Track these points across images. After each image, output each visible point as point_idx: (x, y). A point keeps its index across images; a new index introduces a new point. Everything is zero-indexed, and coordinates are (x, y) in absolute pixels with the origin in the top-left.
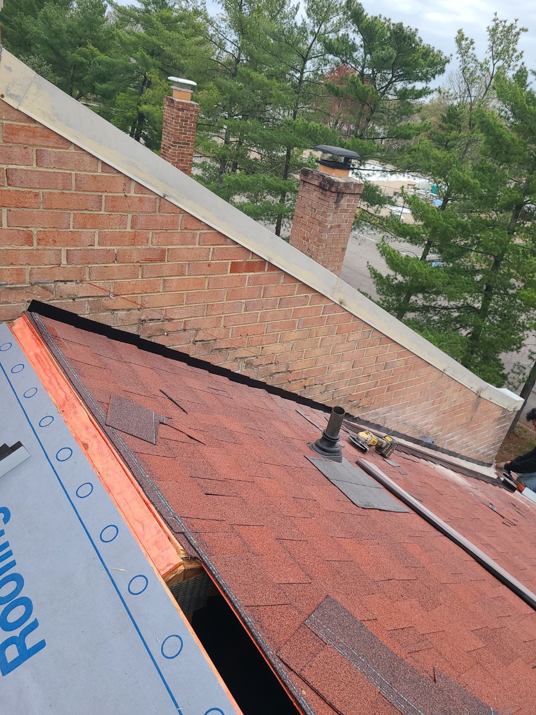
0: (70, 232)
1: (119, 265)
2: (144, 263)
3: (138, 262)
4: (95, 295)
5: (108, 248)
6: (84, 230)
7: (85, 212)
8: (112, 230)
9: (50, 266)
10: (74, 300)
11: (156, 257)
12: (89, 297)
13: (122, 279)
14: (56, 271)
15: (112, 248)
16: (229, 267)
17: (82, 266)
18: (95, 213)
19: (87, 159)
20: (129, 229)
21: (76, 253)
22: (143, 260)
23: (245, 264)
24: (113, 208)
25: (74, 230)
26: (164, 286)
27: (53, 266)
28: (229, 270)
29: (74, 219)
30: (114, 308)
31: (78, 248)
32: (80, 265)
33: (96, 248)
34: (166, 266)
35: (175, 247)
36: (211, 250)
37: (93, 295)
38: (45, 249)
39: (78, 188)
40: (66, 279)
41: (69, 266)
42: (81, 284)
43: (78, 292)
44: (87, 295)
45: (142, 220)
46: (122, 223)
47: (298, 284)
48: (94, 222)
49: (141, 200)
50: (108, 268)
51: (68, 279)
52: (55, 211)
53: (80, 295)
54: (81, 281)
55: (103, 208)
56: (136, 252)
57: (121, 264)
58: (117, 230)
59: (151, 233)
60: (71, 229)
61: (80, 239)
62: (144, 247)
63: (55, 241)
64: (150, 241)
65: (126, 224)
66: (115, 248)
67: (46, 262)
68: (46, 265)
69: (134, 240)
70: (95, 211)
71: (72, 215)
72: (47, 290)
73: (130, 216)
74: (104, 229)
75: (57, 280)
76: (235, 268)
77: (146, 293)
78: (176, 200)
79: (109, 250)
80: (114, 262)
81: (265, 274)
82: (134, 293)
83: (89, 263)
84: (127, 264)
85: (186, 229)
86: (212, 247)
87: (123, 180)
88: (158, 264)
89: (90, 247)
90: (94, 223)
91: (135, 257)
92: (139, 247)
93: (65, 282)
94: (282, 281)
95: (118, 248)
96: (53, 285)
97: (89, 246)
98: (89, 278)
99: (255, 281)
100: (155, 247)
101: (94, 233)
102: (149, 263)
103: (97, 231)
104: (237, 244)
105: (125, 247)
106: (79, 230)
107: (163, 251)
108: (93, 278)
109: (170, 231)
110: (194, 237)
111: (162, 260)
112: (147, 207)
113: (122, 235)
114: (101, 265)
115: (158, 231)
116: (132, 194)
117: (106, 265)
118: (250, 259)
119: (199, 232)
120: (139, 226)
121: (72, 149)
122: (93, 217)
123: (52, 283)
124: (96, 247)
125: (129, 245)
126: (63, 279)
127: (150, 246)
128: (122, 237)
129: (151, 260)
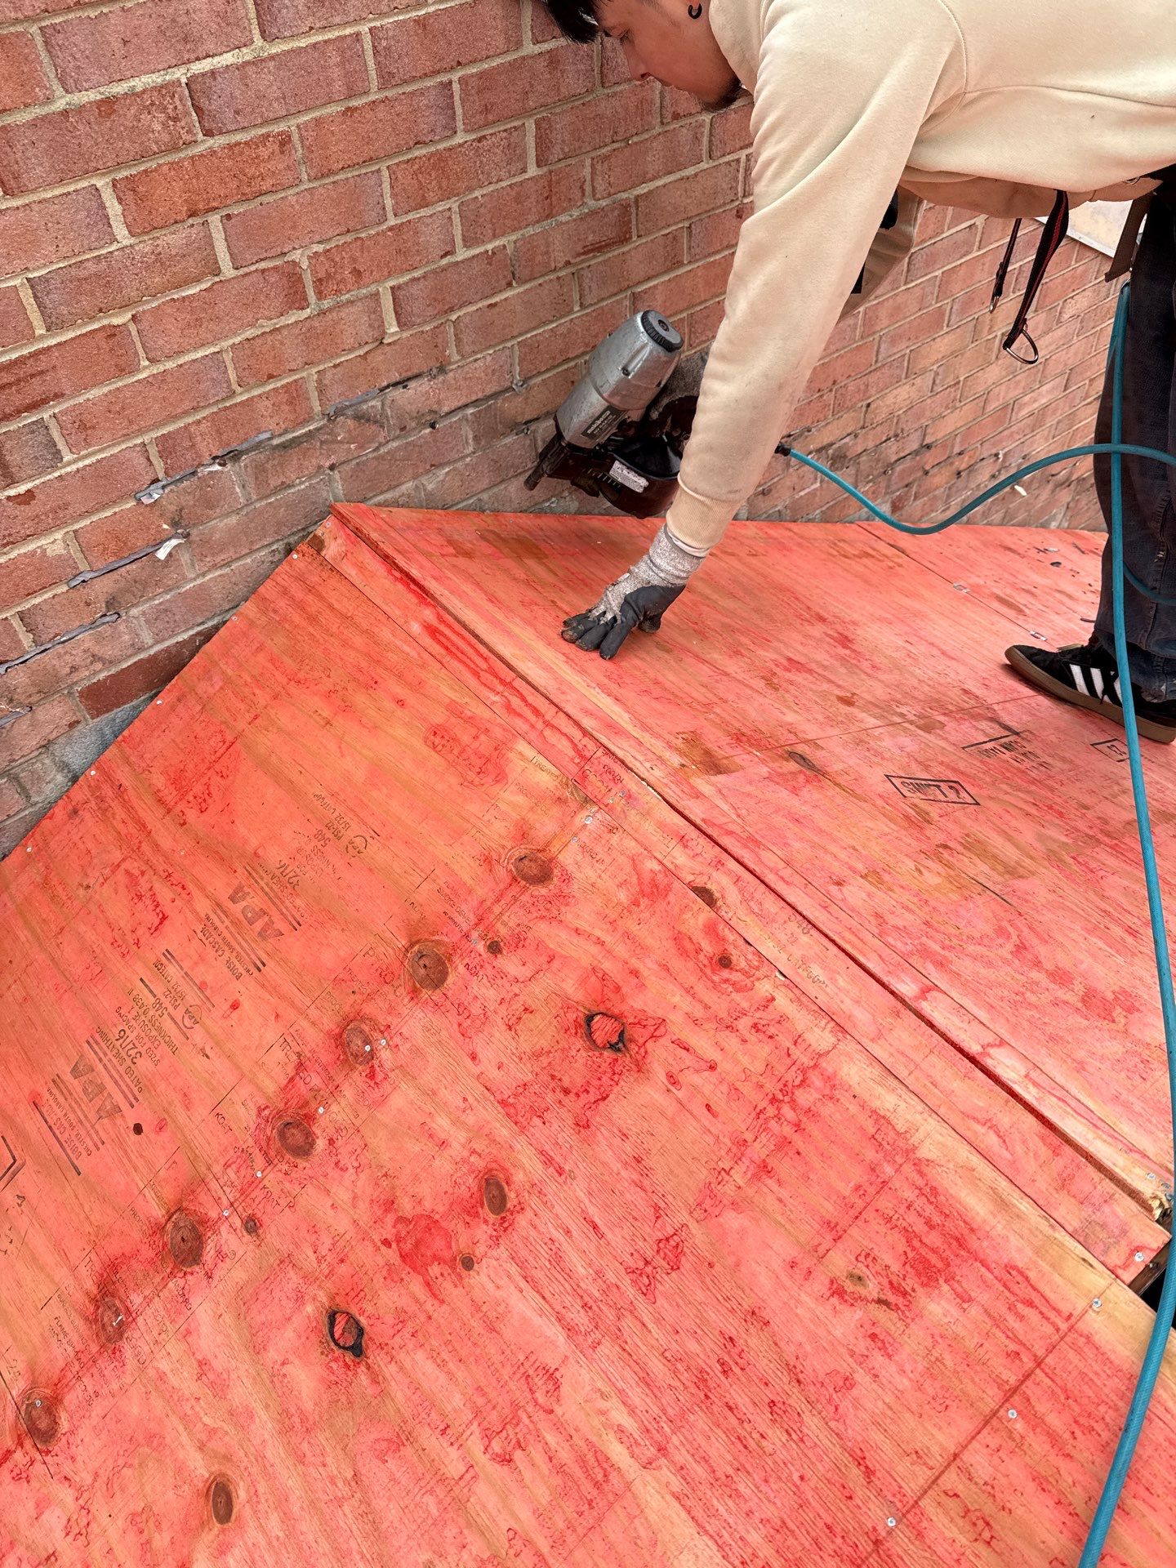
0: (391, 229)
1: (521, 290)
2: (582, 261)
3: (568, 263)
4: (480, 395)
5: (490, 247)
6: (423, 212)
7: (417, 153)
8: (491, 188)
9: (361, 352)
10: (433, 426)
11: (611, 233)
12: (466, 406)
13: (534, 328)
14: (378, 358)
15: (498, 243)
17: (435, 324)
18: (441, 146)
20: (533, 171)
21: (414, 290)
22: (579, 255)
24: (485, 115)
25: (399, 222)
27: (367, 348)
29: (392, 187)
30: (528, 417)
31: (417, 274)
32: (431, 321)
33: (460, 258)
34: (637, 253)
35: (652, 185)
36: (743, 165)
37: (474, 398)
38: (339, 306)
39: (386, 78)
40: (405, 375)
41: (405, 335)
42: (441, 378)
43: (439, 402)
44: (460, 404)
45: (562, 124)
46: (515, 154)
48: (444, 176)
49: (555, 60)
50: (497, 309)
51: (409, 374)
52: (341, 176)
53: (446, 409)
54: (442, 370)
55: (460, 125)
56: (559, 236)
57: (528, 286)
58: (504, 184)
59: (588, 162)
60: (392, 221)
61: (418, 244)
62: (576, 213)
63: (357, 273)
64: (588, 188)
65: (523, 157)
66: (508, 242)
67: (350, 343)
68: (351, 350)
69: (550, 198)
70: (440, 141)
71: (385, 174)
72: (368, 420)
73: (530, 125)
74: (471, 189)
75: (385, 384)
79: (494, 253)
80: (509, 285)
82: (568, 360)
84: (541, 281)
85: (675, 117)
88: (616, 253)
89: (444, 261)
90: (444, 184)
91: (559, 251)
92: (564, 218)
93: (402, 383)
95: (514, 237)
96: (376, 403)
97: (442, 257)
98: (459, 352)
100: (603, 203)
101: (447, 214)
102: (594, 257)
103: (455, 204)
105: (530, 231)
106: (411, 216)
107: (625, 208)
108: (468, 349)
109: (635, 139)
110: (698, 137)
111: (624, 239)
112: (573, 80)
113: (519, 195)
114: (480, 305)
115: (604, 151)
116: (529, 47)
117: (493, 301)
120: (556, 152)
122: (439, 161)
123: (374, 398)
124: (462, 254)
125: (538, 222)
126: (396, 377)
127: (591, 203)
128: (518, 199)
129: (598, 248)
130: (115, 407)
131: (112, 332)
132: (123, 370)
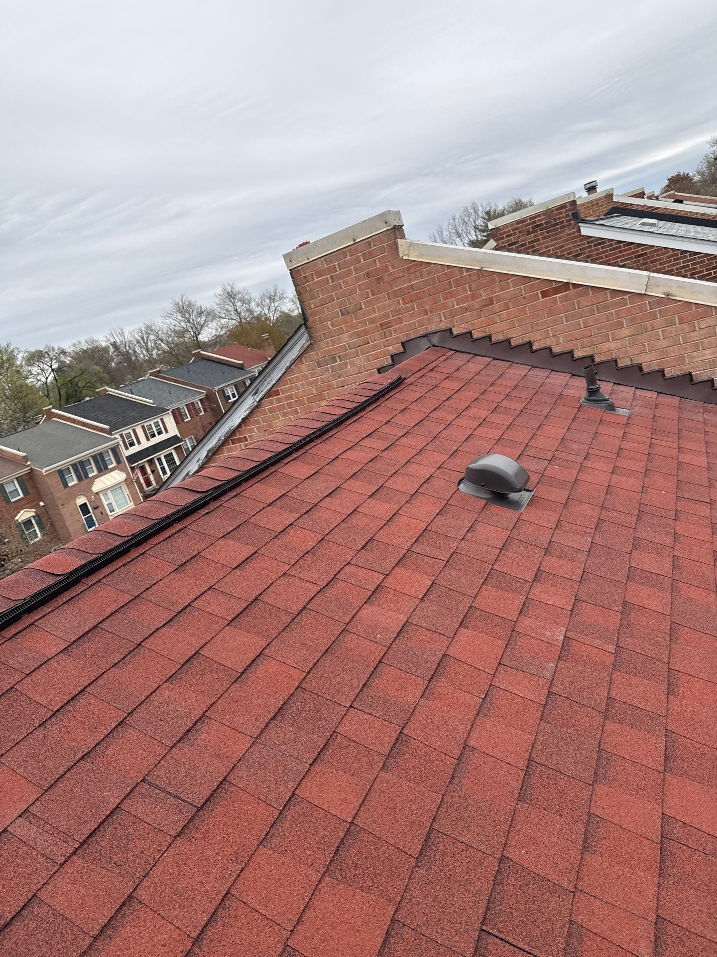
1: (470, 313)
3: (479, 308)
5: (462, 305)
6: (448, 300)
7: (446, 291)
8: (461, 296)
11: (488, 303)
13: (473, 320)
14: (441, 324)
16: (540, 295)
17: (452, 318)
19: (439, 267)
20: (469, 293)
21: (447, 312)
22: (482, 307)
23: (551, 290)
24: (457, 285)
25: (444, 302)
26: (500, 319)
27: (438, 322)
28: (540, 297)
31: (447, 310)
34: (496, 306)
35: (498, 294)
36: (522, 288)
39: (439, 282)
41: (445, 320)
45: (474, 285)
46: (465, 291)
47: (608, 291)
48: (451, 295)
49: (470, 275)
52: (433, 295)
54: (453, 327)
55: (453, 287)
56: (476, 303)
58: (463, 295)
59: (481, 291)
60: (442, 302)
61: (447, 305)
62: (480, 300)
63: (437, 310)
64: (482, 295)
65: (467, 290)
66: (465, 305)
67: (435, 321)
69: (473, 297)
70: (450, 289)
71: (441, 295)
73: (467, 285)
74: (457, 296)
76: (544, 294)
77: (489, 325)
78: (489, 268)
80: (467, 312)
81: (572, 292)
82: (483, 327)
83: (454, 316)
85: (501, 281)
86: (522, 286)
87: (458, 270)
88: (491, 306)
91: (476, 307)
92: (477, 300)
94: (591, 293)
95: (467, 304)
99: (566, 299)
100: (486, 297)
103: (453, 299)
104: (540, 279)
105: (470, 303)
106: (446, 301)
107: (492, 298)
109: (492, 286)
110: (508, 284)
111: (493, 304)
112: (474, 278)
113: (467, 297)
115: (485, 288)
116: (465, 274)
118: (554, 285)
119: (510, 280)
120: (474, 289)
121: (432, 266)
122: (450, 293)
124: (456, 307)
127: (483, 298)
128: (467, 298)
129: (486, 306)
130: (400, 328)
131: (400, 318)
132: (401, 323)
